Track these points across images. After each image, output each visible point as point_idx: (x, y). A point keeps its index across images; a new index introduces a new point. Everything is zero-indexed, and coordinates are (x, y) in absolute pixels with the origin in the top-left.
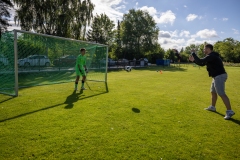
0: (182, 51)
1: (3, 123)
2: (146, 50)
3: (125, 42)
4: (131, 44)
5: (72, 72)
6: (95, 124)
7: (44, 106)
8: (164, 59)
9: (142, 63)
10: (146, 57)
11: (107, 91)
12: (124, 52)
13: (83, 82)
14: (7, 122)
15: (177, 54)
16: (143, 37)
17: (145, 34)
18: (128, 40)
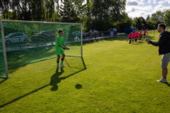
0: (148, 17)
1: (3, 109)
2: (115, 21)
3: (95, 14)
4: (100, 16)
5: (51, 47)
6: (81, 105)
7: (34, 88)
8: (132, 27)
9: (112, 33)
10: (115, 27)
11: (85, 68)
12: (94, 24)
13: (63, 60)
14: (6, 107)
15: (144, 21)
16: (111, 8)
17: (113, 5)
18: (97, 12)
